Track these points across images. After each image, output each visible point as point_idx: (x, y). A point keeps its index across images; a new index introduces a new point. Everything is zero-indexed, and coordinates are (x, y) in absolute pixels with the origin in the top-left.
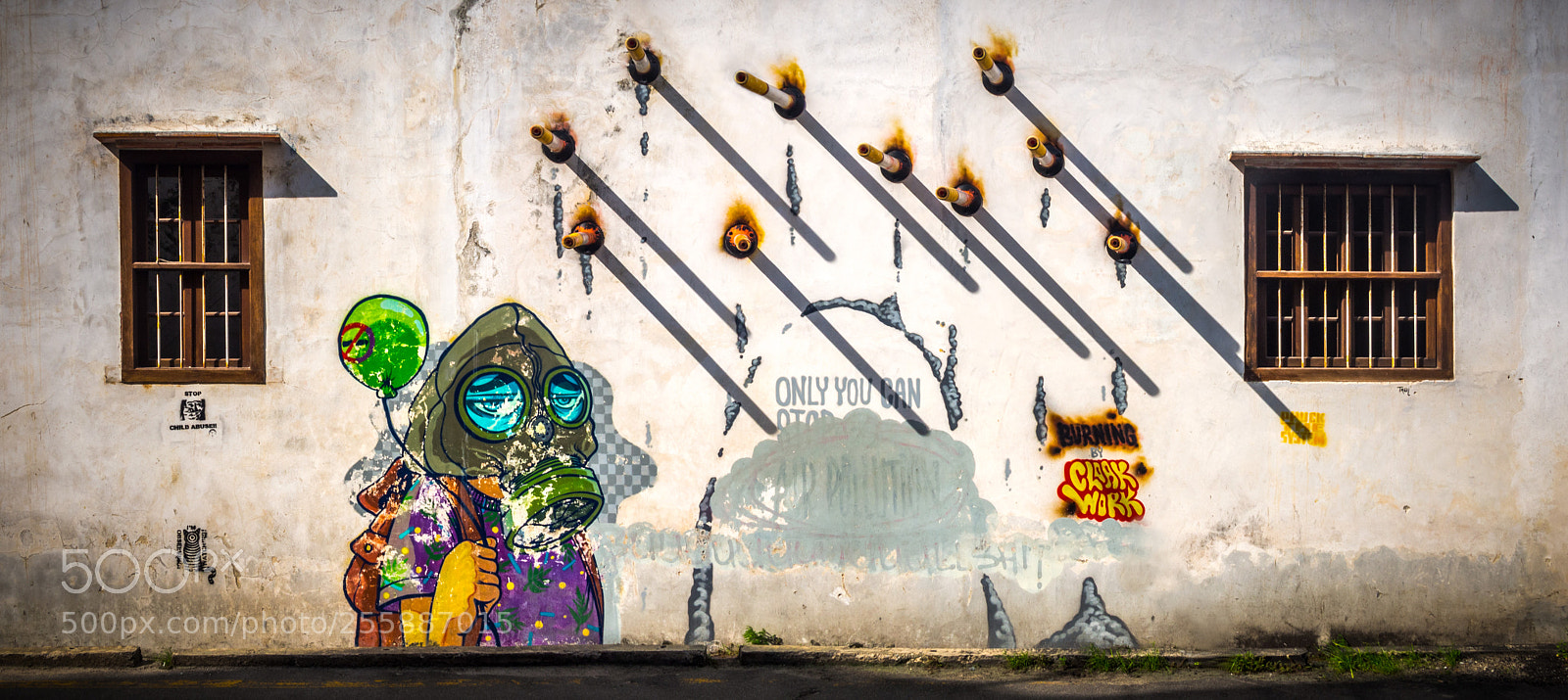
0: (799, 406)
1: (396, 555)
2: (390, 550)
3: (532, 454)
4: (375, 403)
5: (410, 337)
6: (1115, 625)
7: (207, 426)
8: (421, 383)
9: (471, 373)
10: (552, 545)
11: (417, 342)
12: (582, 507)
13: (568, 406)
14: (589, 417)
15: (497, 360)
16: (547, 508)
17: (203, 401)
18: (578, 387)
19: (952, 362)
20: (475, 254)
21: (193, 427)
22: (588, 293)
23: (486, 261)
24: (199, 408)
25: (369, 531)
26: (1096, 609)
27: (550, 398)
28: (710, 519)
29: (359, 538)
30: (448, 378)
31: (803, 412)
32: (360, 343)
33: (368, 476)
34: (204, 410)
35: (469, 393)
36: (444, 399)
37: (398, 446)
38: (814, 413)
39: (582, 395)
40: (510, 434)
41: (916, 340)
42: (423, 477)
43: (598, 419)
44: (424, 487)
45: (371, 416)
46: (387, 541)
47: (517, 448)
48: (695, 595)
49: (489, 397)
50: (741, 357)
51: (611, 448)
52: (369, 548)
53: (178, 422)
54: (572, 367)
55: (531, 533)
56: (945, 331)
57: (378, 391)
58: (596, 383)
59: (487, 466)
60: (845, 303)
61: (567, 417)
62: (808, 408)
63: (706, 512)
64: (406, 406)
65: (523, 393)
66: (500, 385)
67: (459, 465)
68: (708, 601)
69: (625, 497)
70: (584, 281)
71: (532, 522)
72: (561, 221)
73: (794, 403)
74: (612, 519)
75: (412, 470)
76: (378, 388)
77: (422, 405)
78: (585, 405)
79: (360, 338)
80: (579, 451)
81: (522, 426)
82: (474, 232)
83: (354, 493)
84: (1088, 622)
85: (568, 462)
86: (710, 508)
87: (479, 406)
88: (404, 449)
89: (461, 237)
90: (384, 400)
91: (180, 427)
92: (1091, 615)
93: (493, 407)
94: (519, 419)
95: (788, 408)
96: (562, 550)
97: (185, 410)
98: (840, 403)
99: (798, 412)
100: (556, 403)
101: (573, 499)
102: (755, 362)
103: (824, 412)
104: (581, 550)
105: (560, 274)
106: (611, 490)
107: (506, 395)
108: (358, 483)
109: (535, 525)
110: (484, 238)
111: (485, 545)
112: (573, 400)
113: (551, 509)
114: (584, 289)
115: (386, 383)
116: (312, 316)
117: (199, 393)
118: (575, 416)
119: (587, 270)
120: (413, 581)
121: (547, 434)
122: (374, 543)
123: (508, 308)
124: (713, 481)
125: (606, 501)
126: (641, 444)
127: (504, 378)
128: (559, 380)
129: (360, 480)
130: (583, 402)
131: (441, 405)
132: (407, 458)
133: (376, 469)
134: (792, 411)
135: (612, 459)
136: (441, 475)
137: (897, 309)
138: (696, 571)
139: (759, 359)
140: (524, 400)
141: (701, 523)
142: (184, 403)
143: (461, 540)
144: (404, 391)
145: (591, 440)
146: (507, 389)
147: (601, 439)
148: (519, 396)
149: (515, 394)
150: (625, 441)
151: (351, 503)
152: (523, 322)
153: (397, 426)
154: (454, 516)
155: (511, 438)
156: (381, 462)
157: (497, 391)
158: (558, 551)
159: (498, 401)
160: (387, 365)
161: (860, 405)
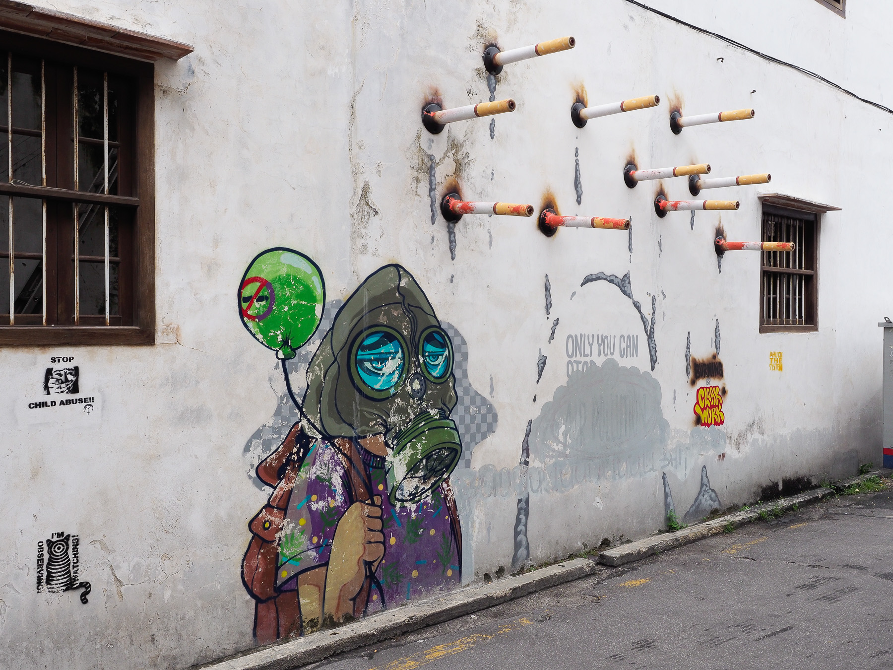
0: (578, 358)
1: (294, 528)
2: (288, 523)
3: (409, 410)
4: (274, 364)
5: (308, 294)
6: (713, 494)
7: (81, 401)
8: (318, 342)
9: (361, 332)
10: (424, 496)
11: (313, 299)
12: (447, 456)
13: (436, 363)
14: (452, 373)
15: (383, 320)
16: (421, 460)
17: (76, 369)
18: (443, 345)
19: (653, 323)
20: (366, 213)
21: (62, 403)
22: (453, 258)
23: (375, 221)
24: (70, 378)
25: (268, 506)
26: (706, 485)
27: (423, 356)
28: (528, 456)
29: (258, 514)
30: (342, 336)
31: (580, 362)
32: (260, 299)
33: (266, 445)
34: (77, 380)
35: (360, 352)
36: (338, 359)
37: (297, 411)
38: (586, 363)
39: (446, 353)
40: (392, 391)
41: (637, 306)
42: (319, 441)
43: (458, 374)
44: (320, 451)
45: (270, 380)
46: (285, 514)
47: (398, 404)
48: (518, 521)
49: (376, 356)
50: (548, 318)
51: (467, 400)
52: (267, 525)
53: (41, 397)
54: (440, 327)
55: (409, 486)
56: (650, 300)
57: (277, 351)
58: (456, 341)
59: (375, 424)
60: (604, 277)
61: (436, 373)
62: (583, 359)
63: (526, 450)
64: (303, 367)
65: (403, 352)
66: (385, 344)
67: (351, 425)
68: (526, 525)
69: (477, 443)
70: (450, 246)
71: (409, 476)
72: (434, 189)
73: (576, 357)
74: (468, 465)
75: (310, 434)
76: (277, 349)
77: (319, 365)
78: (449, 361)
79: (260, 294)
80: (445, 405)
81: (402, 383)
82: (365, 190)
83: (252, 466)
84: (704, 495)
85: (436, 415)
86: (528, 446)
87: (368, 365)
88: (302, 413)
89: (355, 194)
90: (283, 361)
91: (43, 405)
92: (704, 490)
93: (380, 366)
94: (400, 376)
95: (572, 360)
96: (432, 499)
97: (51, 381)
98: (599, 355)
99: (578, 363)
100: (428, 360)
101: (440, 449)
102: (556, 322)
103: (591, 361)
104: (446, 496)
105: (433, 239)
106: (466, 439)
107: (390, 353)
108: (257, 455)
109: (412, 477)
110: (373, 198)
111: (373, 504)
112: (440, 357)
113: (424, 461)
114: (449, 255)
115: (285, 342)
116: (211, 268)
117: (70, 359)
118: (441, 372)
119: (452, 239)
120: (310, 553)
121: (421, 390)
122: (273, 518)
123: (392, 269)
124: (530, 422)
125: (463, 449)
126: (486, 395)
127: (389, 338)
128: (430, 339)
129: (259, 450)
130: (448, 359)
131: (336, 365)
132: (304, 422)
133: (275, 436)
134: (575, 362)
135: (467, 409)
136: (335, 437)
137: (629, 283)
138: (520, 501)
139: (558, 320)
140: (403, 358)
141: (523, 460)
142: (49, 372)
143: (352, 503)
144: (302, 351)
145: (453, 393)
146: (390, 347)
147: (460, 393)
148: (400, 355)
149: (397, 353)
150: (476, 393)
151: (250, 477)
152: (403, 283)
153: (295, 389)
154: (346, 479)
155: (394, 395)
156: (279, 428)
157: (383, 350)
158: (429, 500)
159: (383, 360)
160: (287, 324)
161: (609, 356)
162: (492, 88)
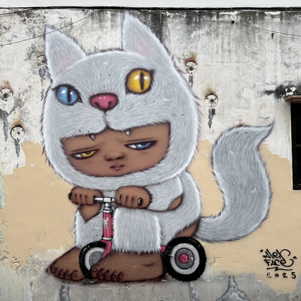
6: (242, 294)
22: (18, 156)
26: (234, 288)
70: (16, 151)
72: (7, 126)
84: (231, 293)
92: (232, 290)
105: (6, 148)
114: (16, 155)
119: (17, 147)
162: (42, 74)
